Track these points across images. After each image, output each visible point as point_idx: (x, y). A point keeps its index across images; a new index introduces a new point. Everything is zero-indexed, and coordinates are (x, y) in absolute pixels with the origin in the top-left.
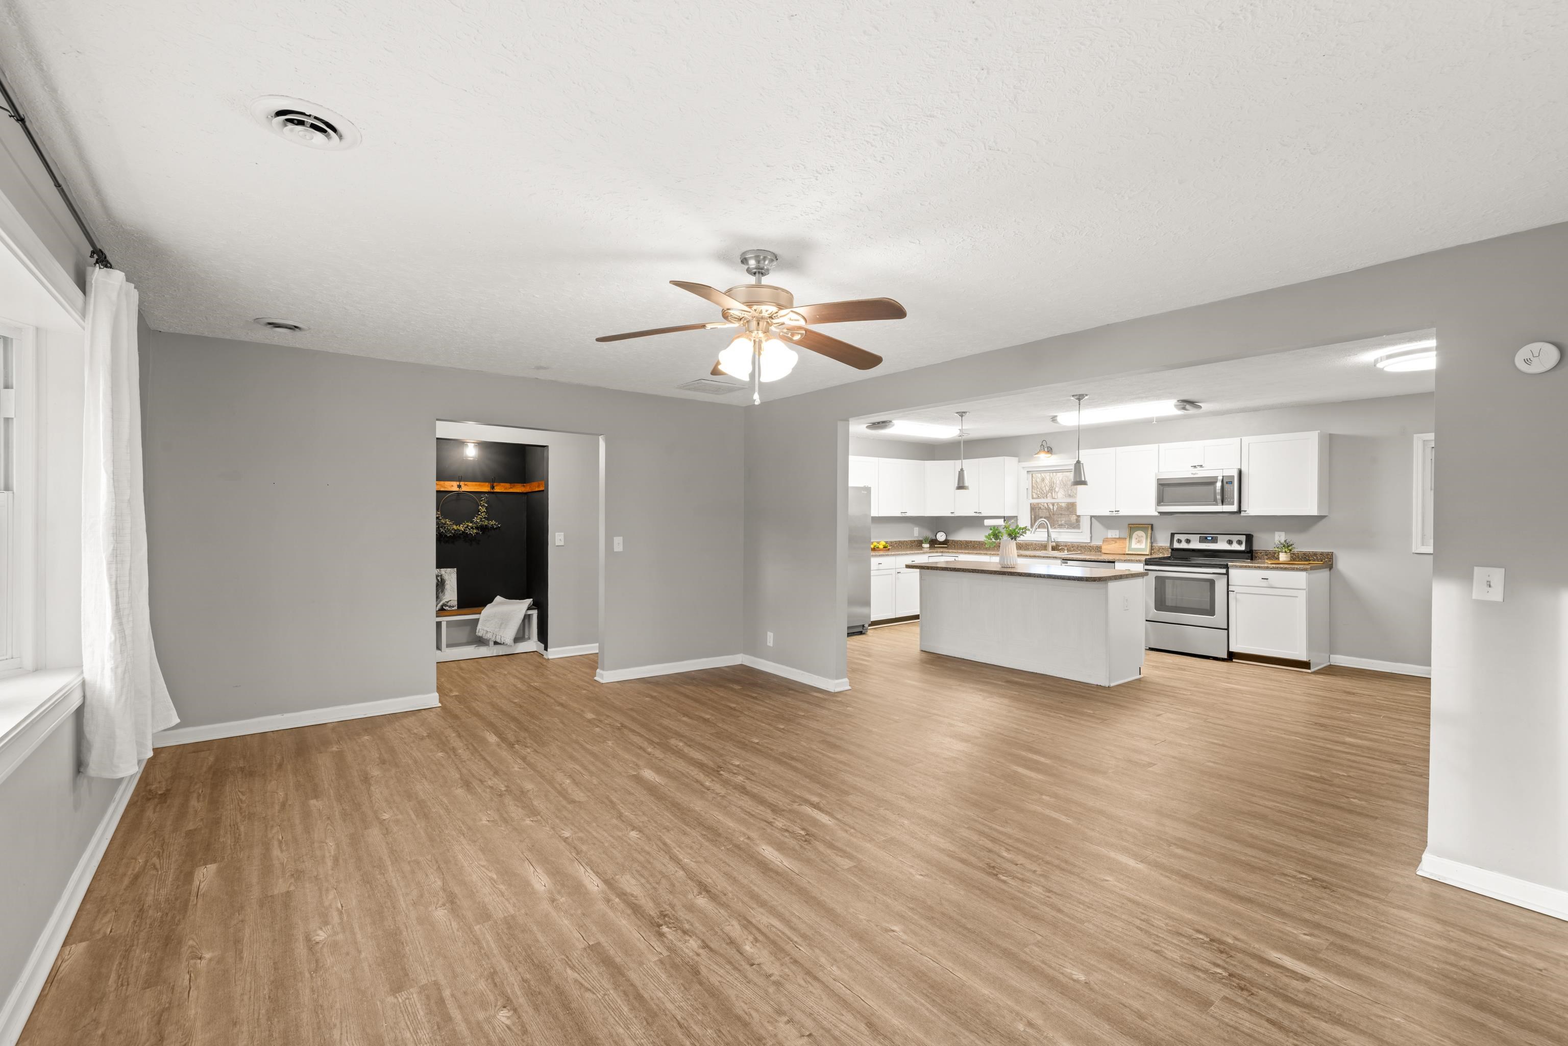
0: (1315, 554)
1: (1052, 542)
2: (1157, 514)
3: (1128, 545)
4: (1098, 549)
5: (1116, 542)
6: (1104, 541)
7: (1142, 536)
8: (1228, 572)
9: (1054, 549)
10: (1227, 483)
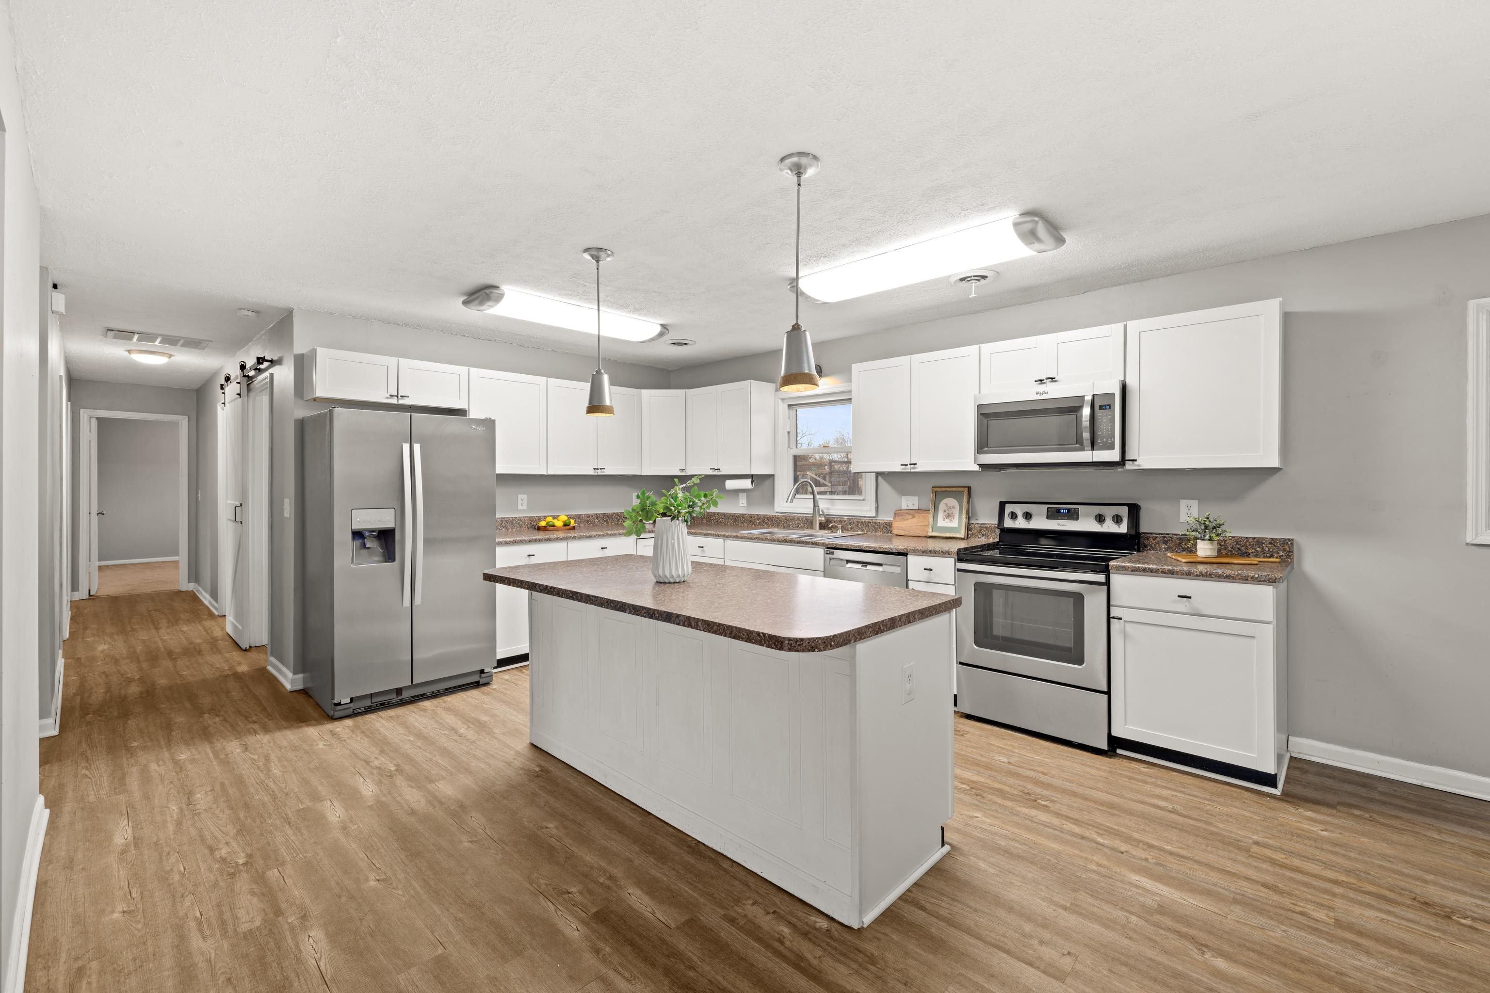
0: (1259, 542)
1: (820, 515)
2: (976, 468)
3: (931, 523)
4: (887, 527)
5: (914, 517)
6: (895, 514)
7: (953, 507)
8: (1108, 578)
9: (823, 526)
10: (1101, 407)
